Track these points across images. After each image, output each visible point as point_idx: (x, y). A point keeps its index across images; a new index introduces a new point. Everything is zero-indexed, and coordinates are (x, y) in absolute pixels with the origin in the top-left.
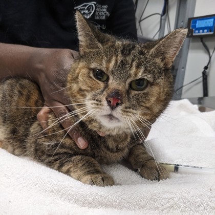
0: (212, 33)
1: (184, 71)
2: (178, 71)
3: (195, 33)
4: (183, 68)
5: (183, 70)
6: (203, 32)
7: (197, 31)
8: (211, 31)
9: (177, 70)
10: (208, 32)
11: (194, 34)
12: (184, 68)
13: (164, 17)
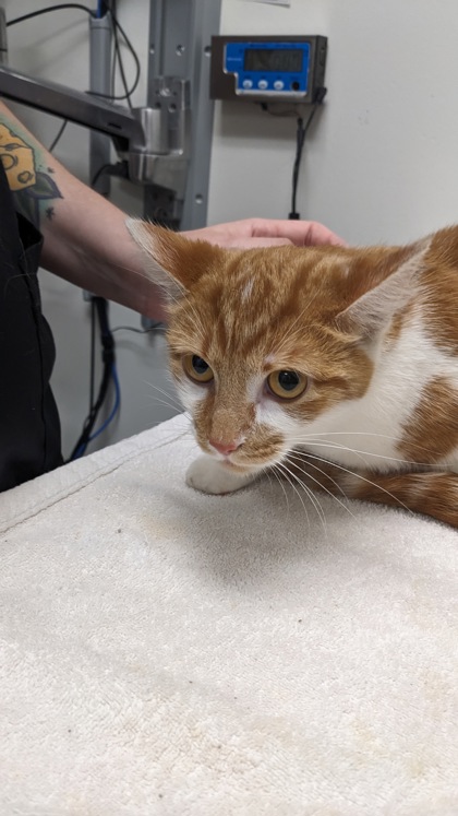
0: (302, 94)
1: (204, 207)
2: (186, 204)
3: (241, 86)
4: (199, 196)
5: (199, 201)
6: (271, 87)
7: (248, 83)
8: (296, 87)
9: (182, 202)
10: (285, 88)
11: (238, 92)
12: (203, 196)
13: (103, 22)
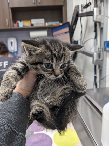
4: (105, 66)
7: (108, 48)
9: (102, 67)
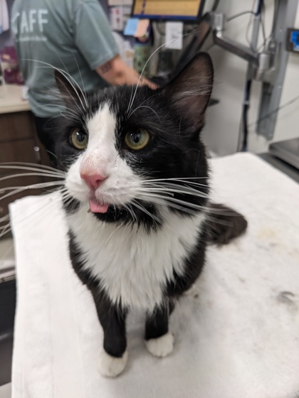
2: (274, 88)
4: (280, 85)
7: (298, 47)
11: (295, 49)
13: (258, 18)
